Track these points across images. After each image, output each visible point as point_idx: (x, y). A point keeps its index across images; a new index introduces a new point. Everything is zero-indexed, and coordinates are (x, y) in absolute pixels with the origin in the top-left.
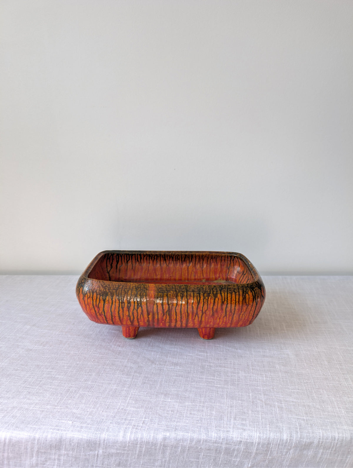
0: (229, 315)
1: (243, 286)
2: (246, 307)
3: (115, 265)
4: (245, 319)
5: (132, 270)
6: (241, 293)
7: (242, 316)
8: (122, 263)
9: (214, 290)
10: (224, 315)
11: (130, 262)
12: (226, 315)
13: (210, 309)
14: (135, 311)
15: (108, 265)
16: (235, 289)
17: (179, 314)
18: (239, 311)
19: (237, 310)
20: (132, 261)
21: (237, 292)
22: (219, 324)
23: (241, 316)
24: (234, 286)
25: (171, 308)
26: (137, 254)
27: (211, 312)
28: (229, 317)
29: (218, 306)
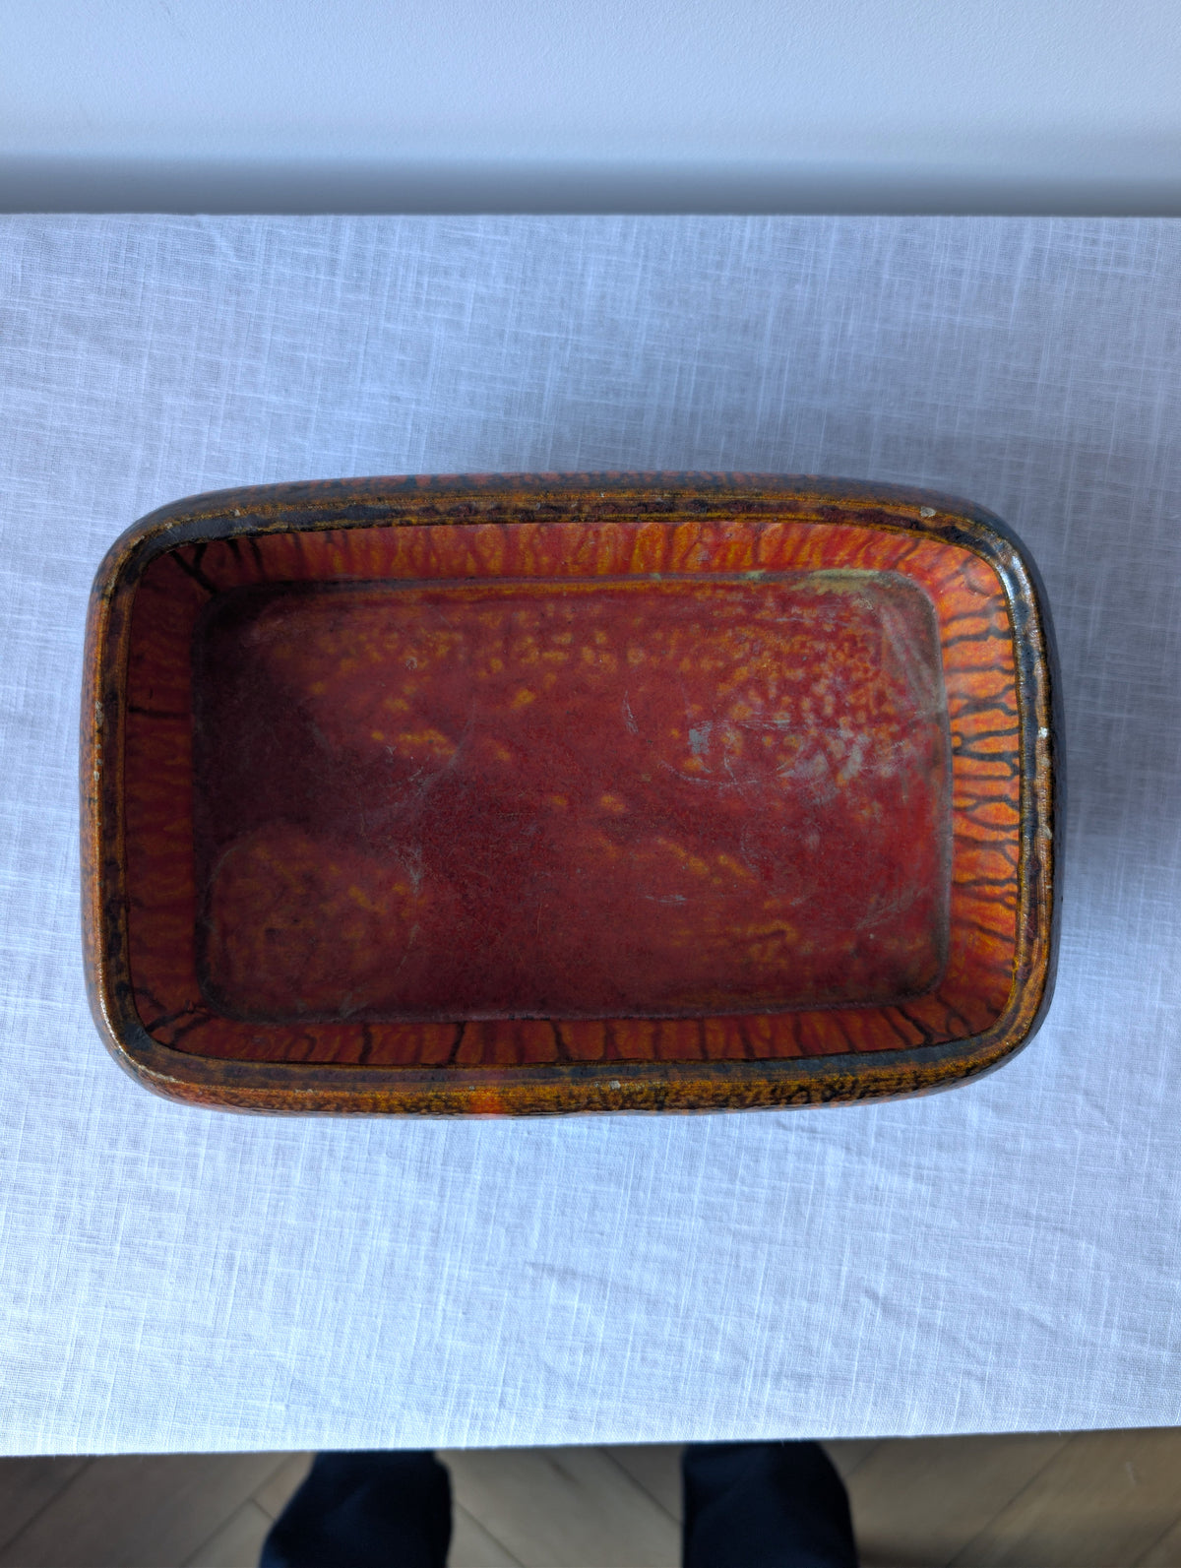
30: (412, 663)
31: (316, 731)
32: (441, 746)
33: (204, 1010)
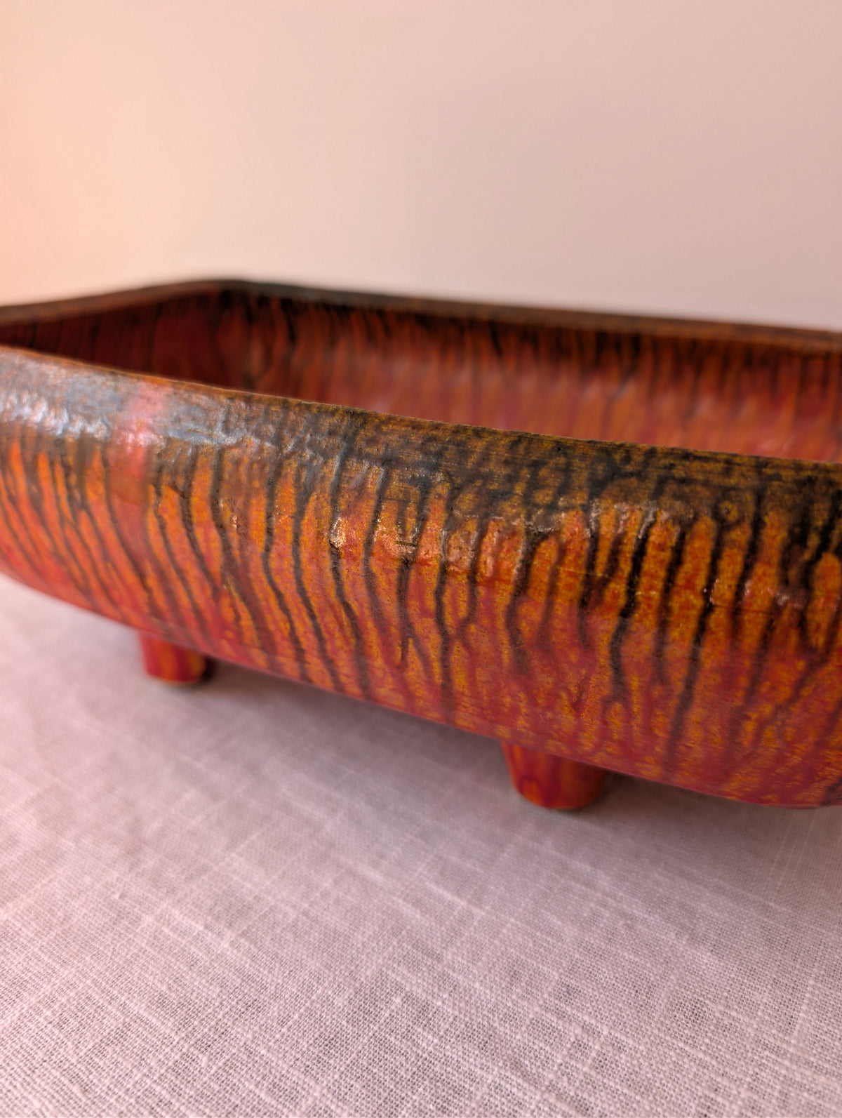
0: (647, 695)
1: (811, 481)
2: (801, 665)
4: (780, 759)
6: (775, 534)
7: (758, 735)
9: (543, 472)
10: (607, 691)
12: (621, 691)
13: (493, 617)
14: (70, 533)
16: (726, 493)
17: (299, 610)
18: (728, 684)
19: (709, 679)
21: (739, 522)
22: (573, 740)
23: (750, 727)
24: (727, 472)
25: (242, 557)
27: (504, 638)
28: (649, 713)
29: (550, 604)
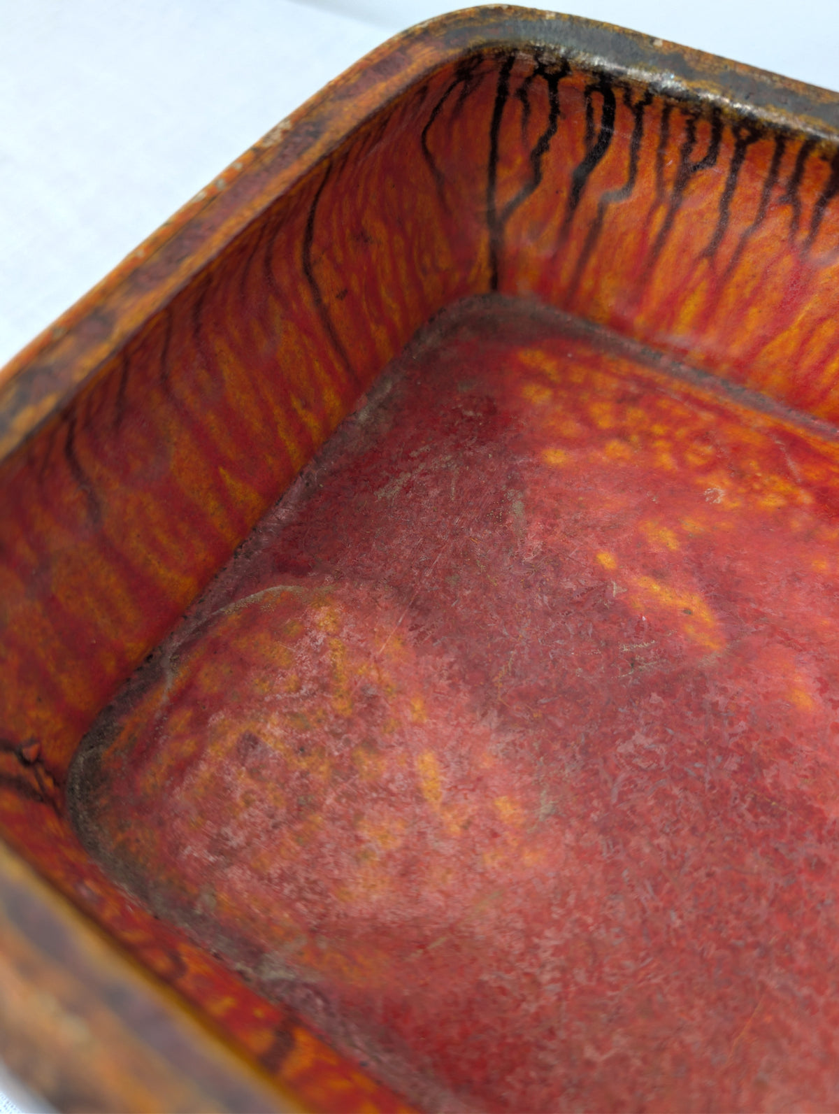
3: (570, 165)
5: (705, 264)
8: (633, 169)
11: (710, 187)
15: (503, 147)
20: (731, 187)
26: (812, 142)
30: (716, 494)
31: (518, 506)
32: (701, 627)
33: (49, 783)
